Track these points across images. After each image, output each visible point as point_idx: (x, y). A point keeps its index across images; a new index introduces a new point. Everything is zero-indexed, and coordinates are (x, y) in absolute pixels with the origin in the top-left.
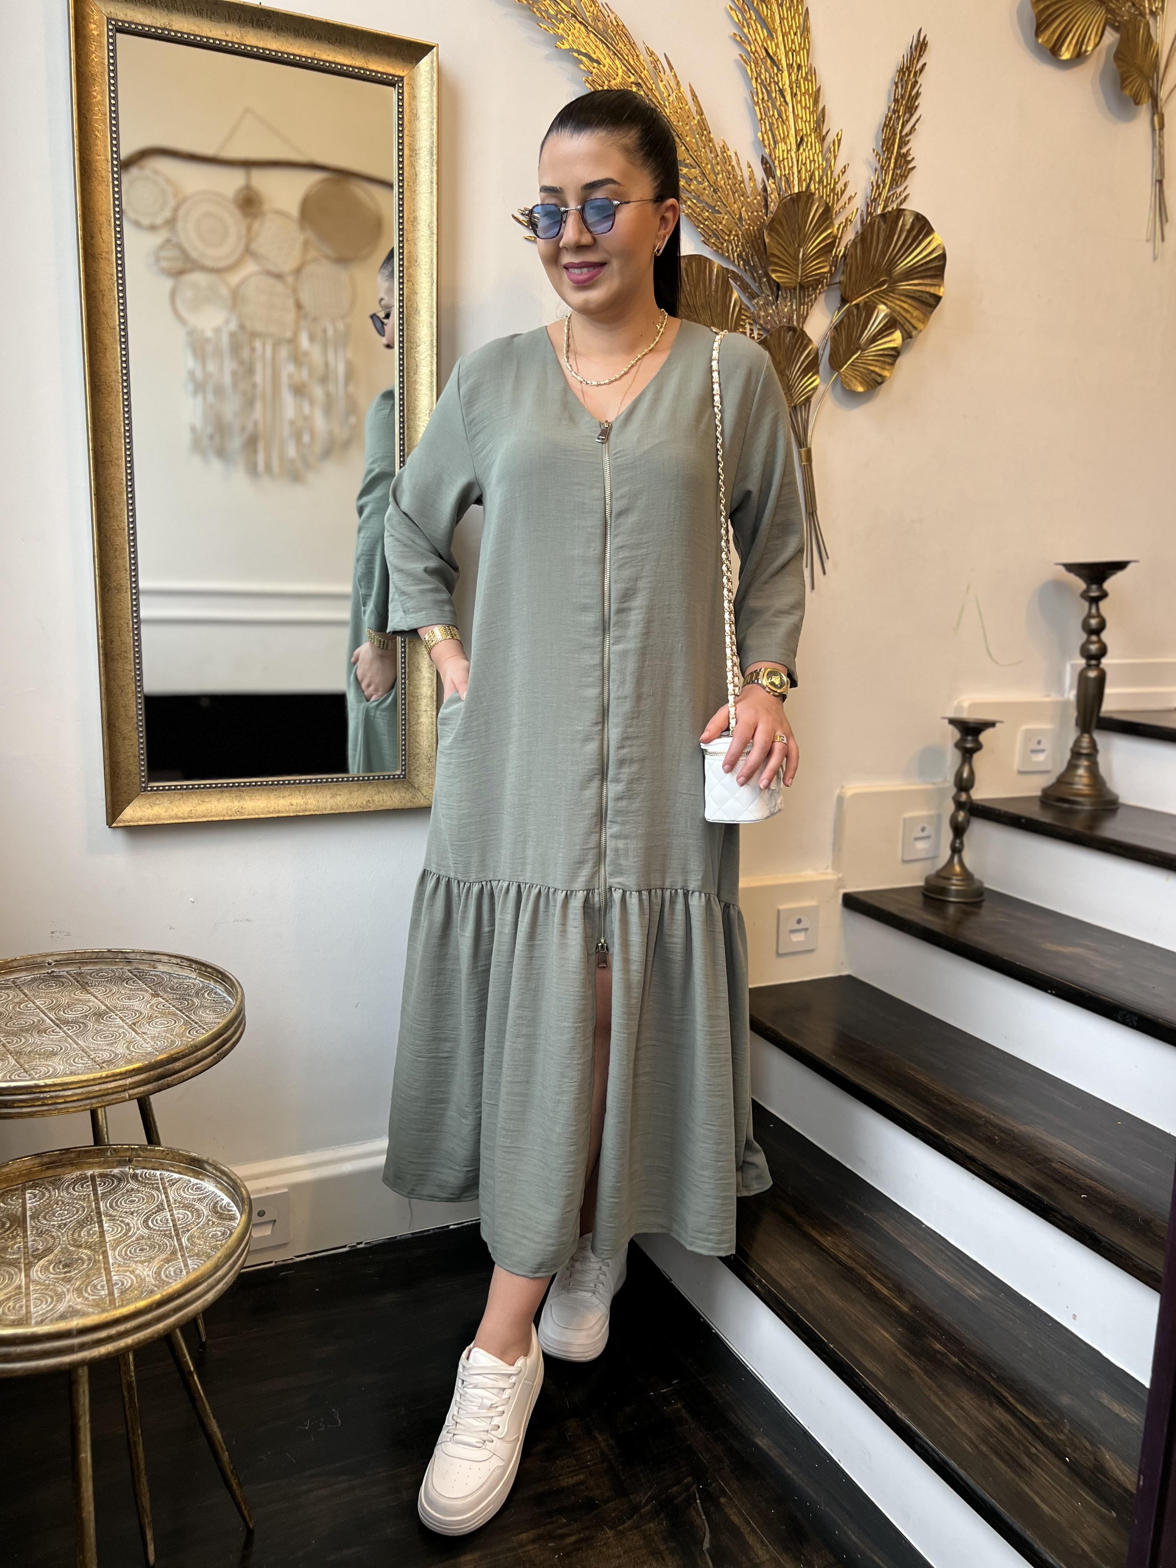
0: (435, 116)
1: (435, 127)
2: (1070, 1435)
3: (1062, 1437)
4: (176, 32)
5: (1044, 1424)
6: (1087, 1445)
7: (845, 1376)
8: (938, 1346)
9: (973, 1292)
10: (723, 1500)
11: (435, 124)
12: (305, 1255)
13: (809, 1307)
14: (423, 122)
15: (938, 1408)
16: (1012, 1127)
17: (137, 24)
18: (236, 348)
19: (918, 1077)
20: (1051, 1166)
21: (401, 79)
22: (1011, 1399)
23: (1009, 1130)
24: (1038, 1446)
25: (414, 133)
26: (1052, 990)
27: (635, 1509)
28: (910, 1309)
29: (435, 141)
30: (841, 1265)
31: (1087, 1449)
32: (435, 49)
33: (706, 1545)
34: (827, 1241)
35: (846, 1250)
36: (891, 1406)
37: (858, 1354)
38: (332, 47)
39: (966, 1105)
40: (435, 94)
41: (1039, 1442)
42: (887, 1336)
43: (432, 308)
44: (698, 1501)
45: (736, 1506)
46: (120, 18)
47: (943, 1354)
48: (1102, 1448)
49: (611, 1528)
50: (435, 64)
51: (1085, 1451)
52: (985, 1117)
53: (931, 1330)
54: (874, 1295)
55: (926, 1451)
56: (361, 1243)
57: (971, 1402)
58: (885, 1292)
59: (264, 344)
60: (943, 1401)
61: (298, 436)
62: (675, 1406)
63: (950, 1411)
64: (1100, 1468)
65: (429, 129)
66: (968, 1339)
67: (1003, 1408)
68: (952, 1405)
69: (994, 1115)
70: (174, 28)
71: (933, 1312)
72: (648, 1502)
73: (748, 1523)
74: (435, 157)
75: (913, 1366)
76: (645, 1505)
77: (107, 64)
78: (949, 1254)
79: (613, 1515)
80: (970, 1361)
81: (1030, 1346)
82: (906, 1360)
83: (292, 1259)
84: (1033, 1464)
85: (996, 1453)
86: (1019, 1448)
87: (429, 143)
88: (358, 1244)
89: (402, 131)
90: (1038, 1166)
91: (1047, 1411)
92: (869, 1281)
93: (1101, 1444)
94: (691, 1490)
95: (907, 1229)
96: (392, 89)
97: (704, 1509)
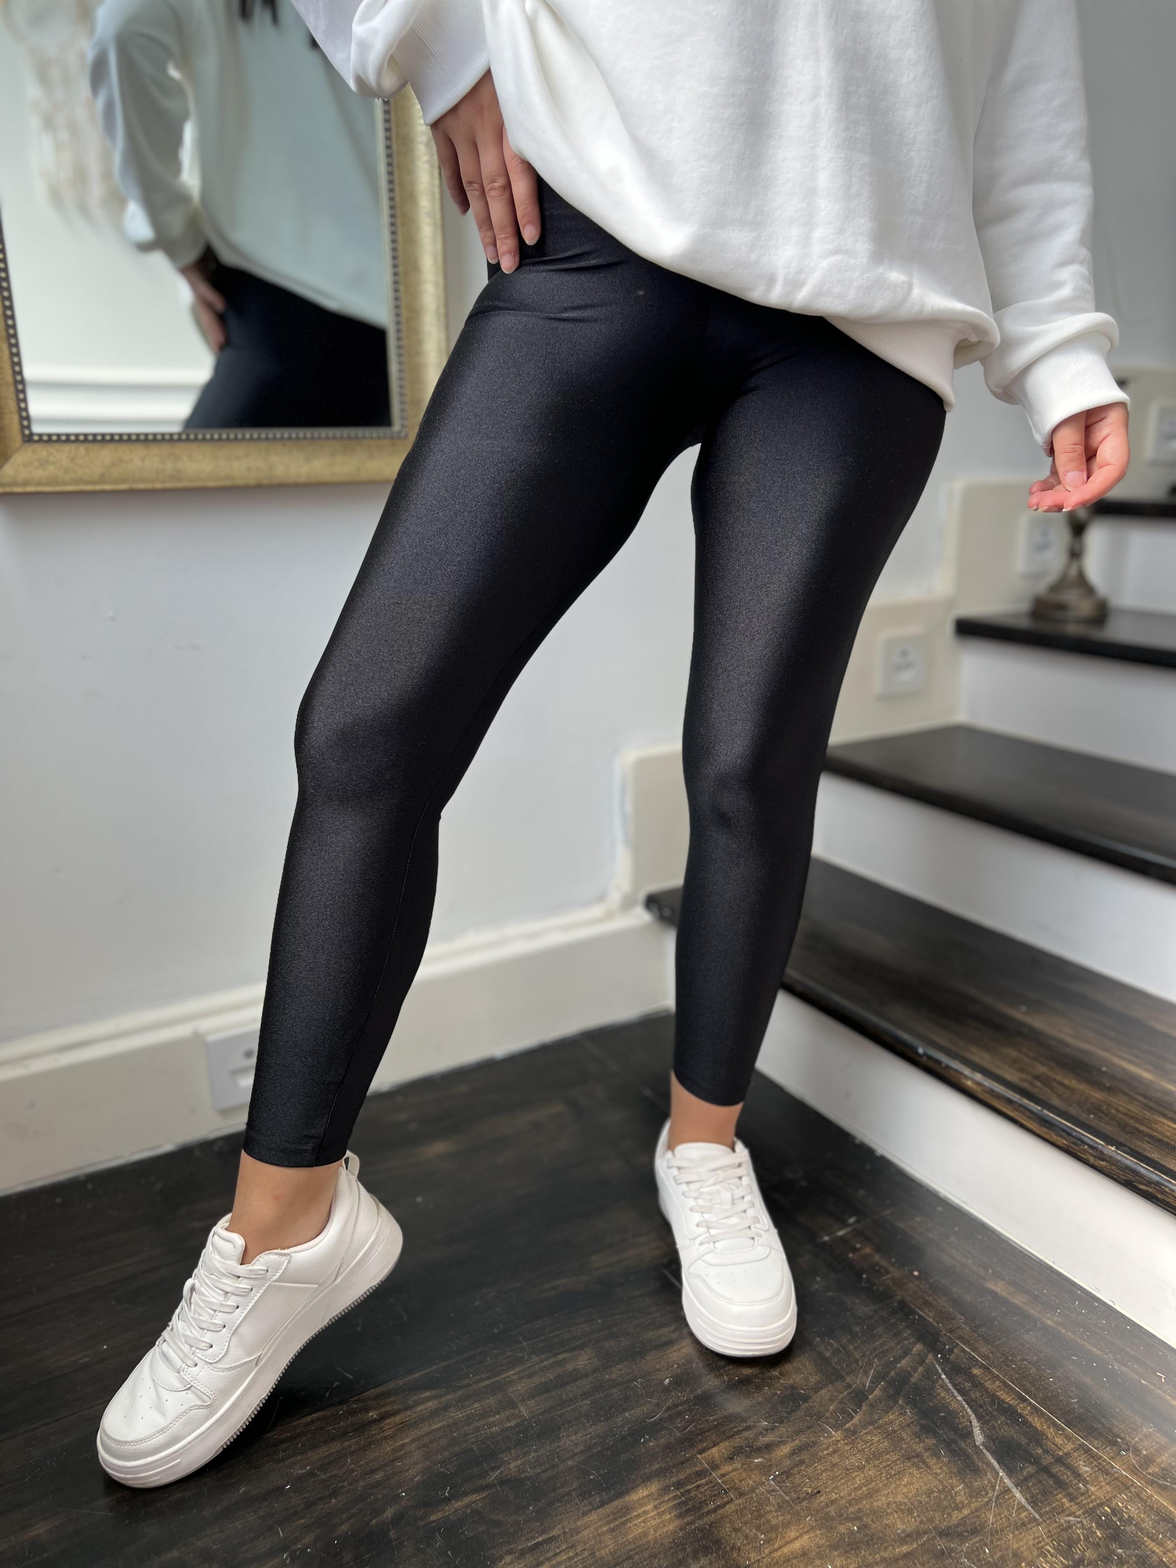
10: (976, 1371)
27: (859, 1397)
33: (979, 1437)
44: (943, 1376)
45: (997, 1377)
49: (836, 1427)
62: (863, 1251)
72: (874, 1383)
73: (1024, 1400)
76: (871, 1390)
79: (831, 1408)
94: (927, 1360)
97: (954, 1385)
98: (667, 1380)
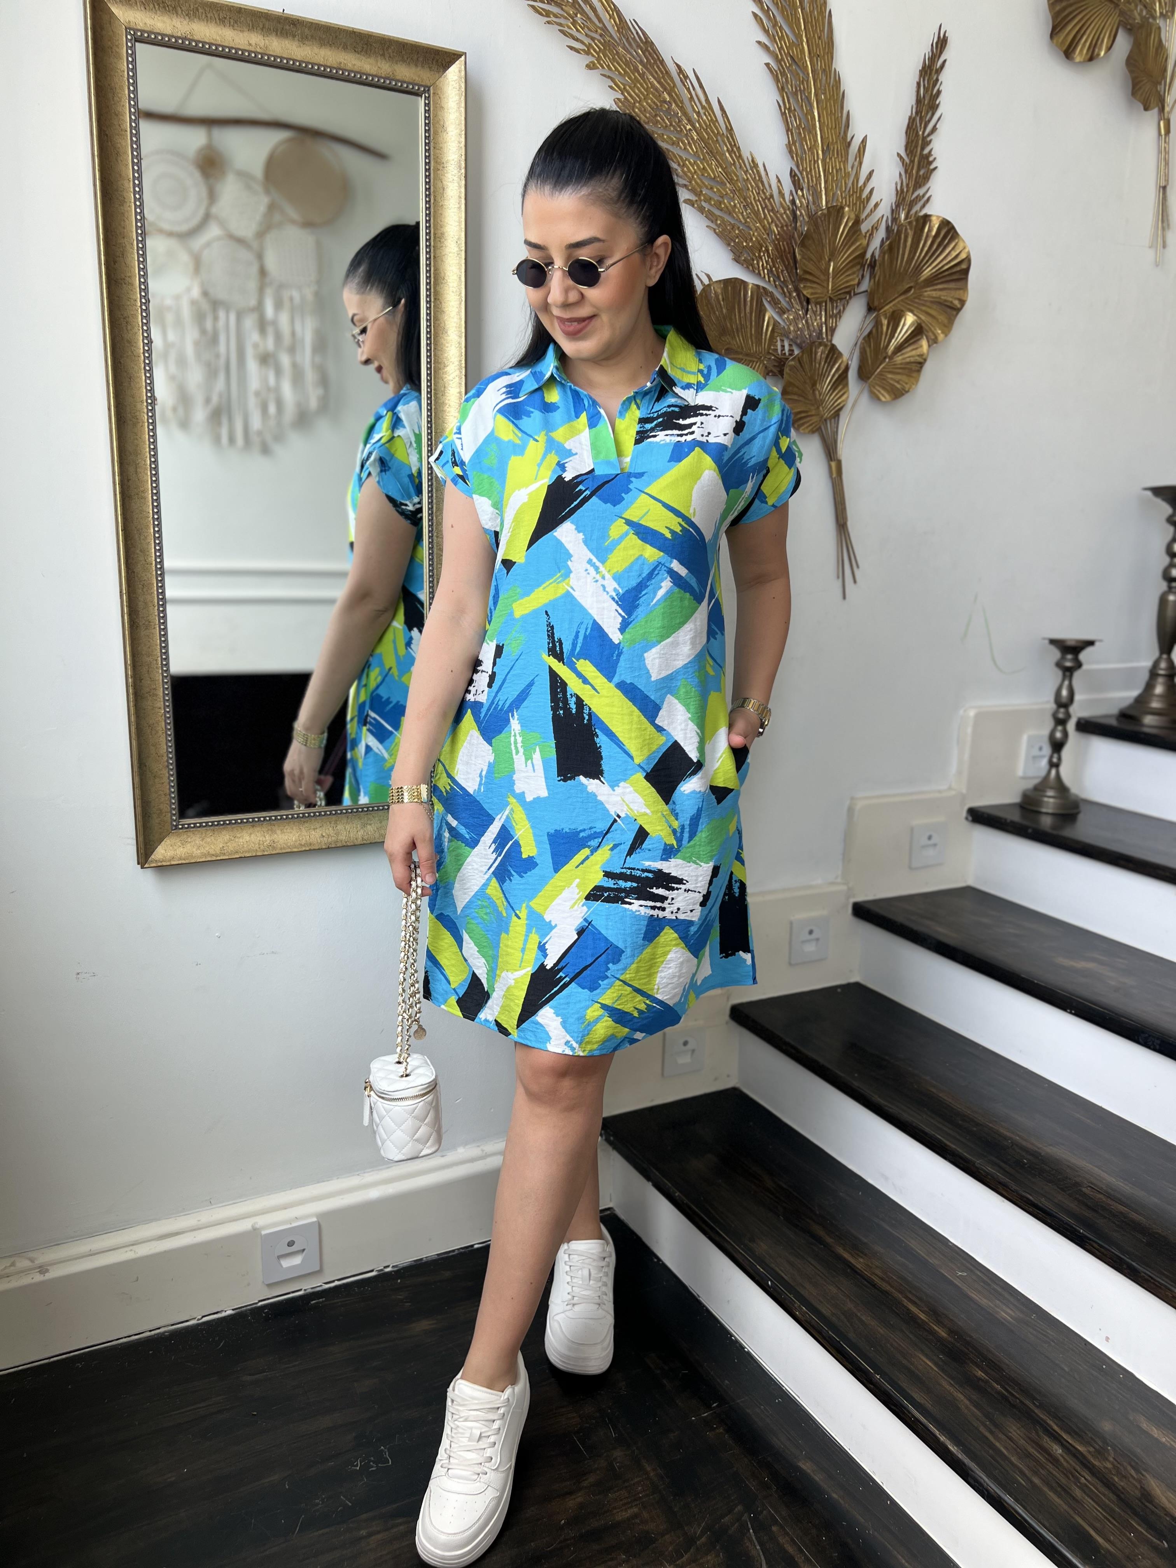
0: (463, 128)
1: (463, 140)
2: (1116, 1463)
3: (1109, 1465)
4: (197, 42)
5: (1090, 1452)
6: (1133, 1472)
7: (893, 1407)
8: (980, 1373)
9: (1006, 1314)
10: (774, 1528)
11: (463, 136)
12: (333, 1281)
13: (851, 1335)
14: (450, 134)
15: (987, 1438)
16: (1038, 1148)
17: (156, 34)
18: (199, 317)
19: (941, 1095)
20: (1081, 1191)
21: (427, 89)
22: (1055, 1428)
23: (1036, 1151)
24: (1087, 1477)
25: (441, 145)
26: (1071, 1010)
27: (690, 1541)
28: (949, 1335)
29: (463, 154)
30: (875, 1288)
31: (1132, 1476)
32: (463, 58)
34: (859, 1263)
35: (878, 1272)
36: (942, 1438)
37: (904, 1385)
38: (357, 55)
39: (991, 1125)
40: (463, 105)
41: (1088, 1472)
42: (930, 1364)
43: (460, 327)
44: (751, 1531)
45: (787, 1534)
46: (139, 28)
47: (986, 1382)
48: (1147, 1476)
49: (670, 1563)
50: (463, 73)
51: (1131, 1479)
52: (1010, 1138)
53: (971, 1356)
54: (912, 1320)
55: (981, 1485)
56: (388, 1266)
57: (1019, 1432)
58: (922, 1316)
59: (227, 312)
60: (991, 1432)
61: (264, 408)
62: (718, 1431)
63: (998, 1442)
64: (1147, 1496)
65: (457, 142)
66: (1007, 1365)
67: (1049, 1437)
68: (1001, 1436)
69: (1019, 1136)
70: (196, 38)
71: (971, 1337)
72: (703, 1533)
73: (801, 1551)
74: (463, 171)
75: (960, 1396)
76: (700, 1537)
77: (126, 76)
78: (979, 1273)
79: (670, 1549)
80: (1013, 1389)
81: (1066, 1369)
82: (952, 1390)
83: (321, 1286)
84: (1084, 1495)
85: (1048, 1484)
86: (1069, 1478)
87: (456, 156)
88: (385, 1267)
89: (429, 143)
90: (1070, 1192)
91: (1091, 1438)
92: (905, 1304)
93: (1146, 1470)
94: (743, 1518)
95: (934, 1247)
96: (420, 98)
97: (758, 1539)
98: (563, 1522)
